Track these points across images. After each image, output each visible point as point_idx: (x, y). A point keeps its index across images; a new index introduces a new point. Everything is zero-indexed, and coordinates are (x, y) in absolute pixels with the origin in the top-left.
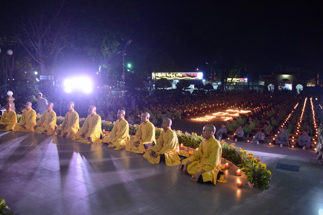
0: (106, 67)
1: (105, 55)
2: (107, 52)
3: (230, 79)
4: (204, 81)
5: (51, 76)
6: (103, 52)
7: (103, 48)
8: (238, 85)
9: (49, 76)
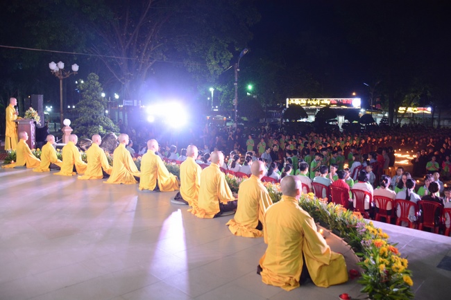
0: (220, 90)
1: (212, 72)
2: (215, 68)
3: (404, 109)
4: (363, 110)
5: (138, 101)
6: (210, 67)
7: (209, 61)
8: (416, 118)
9: (135, 101)
